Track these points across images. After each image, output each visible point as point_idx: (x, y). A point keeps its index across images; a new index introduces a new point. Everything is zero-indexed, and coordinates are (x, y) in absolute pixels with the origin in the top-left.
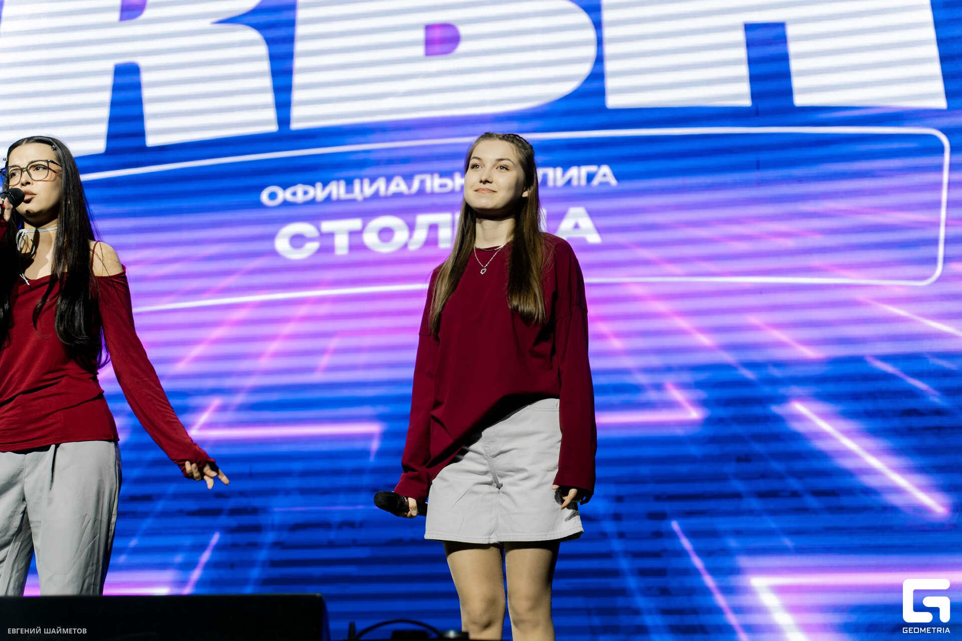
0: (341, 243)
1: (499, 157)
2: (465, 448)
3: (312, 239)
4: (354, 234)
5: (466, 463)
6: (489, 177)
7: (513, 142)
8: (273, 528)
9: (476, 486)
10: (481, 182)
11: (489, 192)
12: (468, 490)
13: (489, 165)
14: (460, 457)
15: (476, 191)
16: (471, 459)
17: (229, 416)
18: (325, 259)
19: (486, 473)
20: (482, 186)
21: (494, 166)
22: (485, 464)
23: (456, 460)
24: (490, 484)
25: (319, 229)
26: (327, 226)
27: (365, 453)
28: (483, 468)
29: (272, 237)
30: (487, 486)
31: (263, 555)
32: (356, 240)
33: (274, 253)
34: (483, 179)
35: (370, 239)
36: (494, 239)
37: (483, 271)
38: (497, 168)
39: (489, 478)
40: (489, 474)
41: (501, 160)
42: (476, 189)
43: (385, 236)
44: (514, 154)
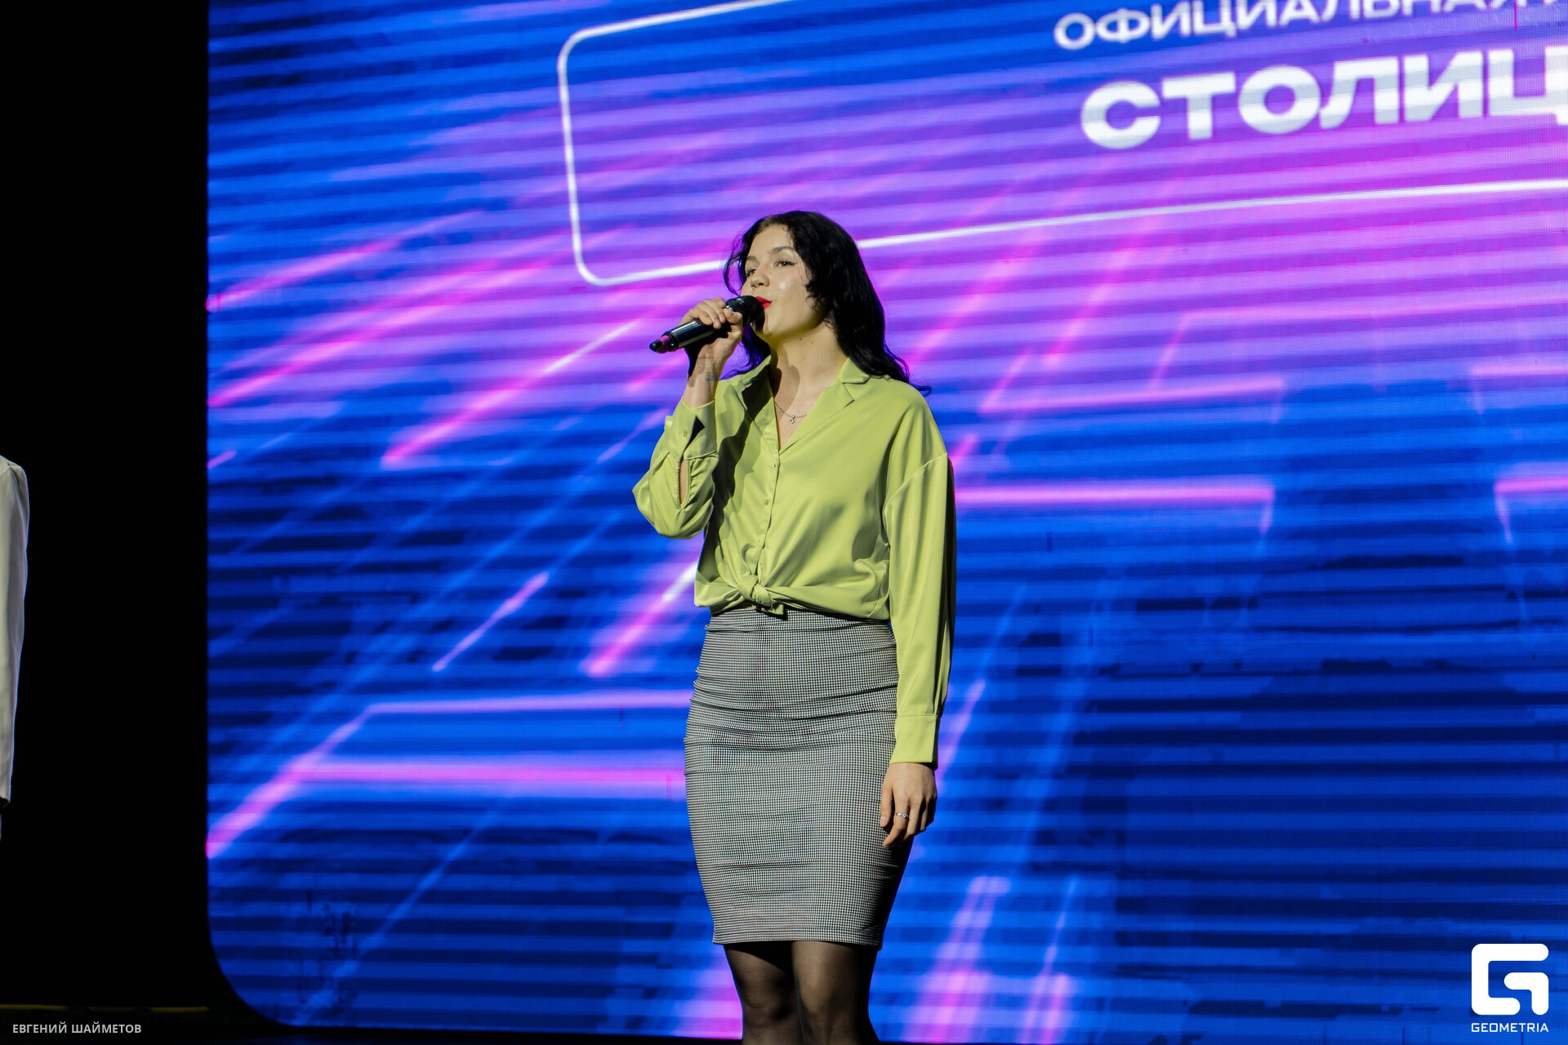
0: (1200, 123)
3: (1147, 112)
4: (1223, 104)
8: (1080, 671)
17: (996, 462)
25: (1159, 93)
26: (1175, 86)
27: (1248, 535)
29: (1074, 118)
31: (1062, 722)
32: (1226, 119)
35: (1254, 114)
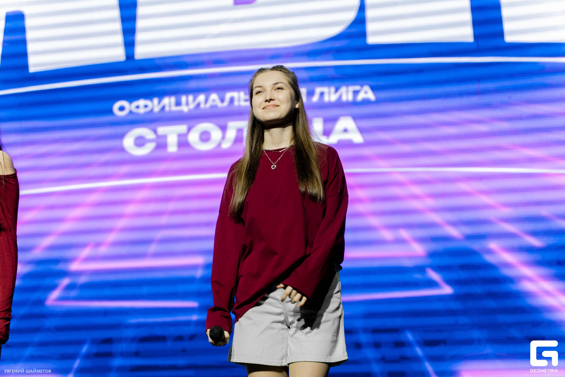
0: (172, 141)
1: (275, 82)
2: (266, 295)
3: (151, 141)
4: (182, 136)
5: (266, 306)
6: (272, 96)
7: (281, 71)
9: (273, 323)
10: (266, 101)
11: (274, 107)
12: (268, 326)
13: (269, 89)
14: (262, 302)
15: (264, 108)
16: (270, 304)
18: (160, 153)
19: (280, 314)
20: (267, 103)
21: (273, 88)
22: (280, 308)
23: (258, 304)
24: (282, 322)
25: (155, 132)
26: (162, 130)
28: (279, 311)
29: (121, 136)
30: (280, 324)
32: (183, 140)
33: (122, 150)
34: (268, 98)
35: (193, 138)
36: (281, 142)
37: (273, 167)
38: (275, 90)
39: (282, 318)
40: (282, 315)
41: (277, 83)
42: (263, 107)
43: (205, 137)
44: (284, 78)
